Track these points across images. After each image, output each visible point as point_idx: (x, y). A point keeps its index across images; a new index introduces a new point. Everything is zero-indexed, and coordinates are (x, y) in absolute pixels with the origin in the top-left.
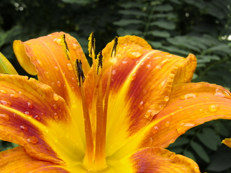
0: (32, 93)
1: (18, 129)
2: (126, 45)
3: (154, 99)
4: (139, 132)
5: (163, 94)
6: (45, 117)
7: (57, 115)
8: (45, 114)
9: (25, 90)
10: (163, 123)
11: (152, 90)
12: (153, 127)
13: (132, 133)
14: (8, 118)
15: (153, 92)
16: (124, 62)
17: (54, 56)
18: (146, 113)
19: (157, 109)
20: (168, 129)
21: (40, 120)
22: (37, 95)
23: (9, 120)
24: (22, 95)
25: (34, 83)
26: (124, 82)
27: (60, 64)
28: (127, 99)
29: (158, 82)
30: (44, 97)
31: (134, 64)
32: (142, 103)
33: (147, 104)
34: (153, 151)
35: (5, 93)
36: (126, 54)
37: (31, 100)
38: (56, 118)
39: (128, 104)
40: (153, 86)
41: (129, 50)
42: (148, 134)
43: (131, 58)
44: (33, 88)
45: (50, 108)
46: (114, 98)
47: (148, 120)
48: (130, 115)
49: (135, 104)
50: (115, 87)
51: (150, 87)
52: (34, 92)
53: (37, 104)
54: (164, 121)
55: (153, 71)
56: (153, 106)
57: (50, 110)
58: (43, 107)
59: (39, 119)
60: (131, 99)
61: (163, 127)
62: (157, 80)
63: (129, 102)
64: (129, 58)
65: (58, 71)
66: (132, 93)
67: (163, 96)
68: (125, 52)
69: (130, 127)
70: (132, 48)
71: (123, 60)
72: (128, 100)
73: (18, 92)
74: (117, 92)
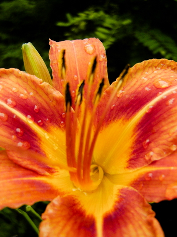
0: (43, 97)
1: (12, 132)
2: (159, 69)
3: (161, 142)
4: (136, 169)
5: (171, 141)
6: (50, 124)
7: (64, 124)
8: (51, 121)
9: (37, 93)
10: (158, 174)
11: (162, 132)
12: (148, 173)
13: (130, 166)
14: (6, 119)
15: (162, 134)
16: (147, 89)
17: (77, 64)
18: (148, 154)
19: (160, 155)
20: (160, 183)
21: (42, 126)
22: (48, 100)
23: (7, 121)
24: (32, 97)
25: (46, 88)
26: (138, 111)
27: (80, 74)
28: (136, 130)
29: (172, 125)
30: (54, 103)
31: (155, 95)
32: (148, 141)
33: (152, 145)
34: (138, 197)
35: (16, 91)
36: (153, 80)
37: (41, 104)
38: (62, 126)
39: (135, 136)
40: (165, 128)
41: (159, 76)
42: (141, 177)
43: (156, 86)
44: (45, 92)
45: (57, 115)
46: (124, 124)
47: (147, 162)
48: (133, 148)
49: (141, 139)
50: (128, 113)
51: (163, 127)
52: (45, 96)
53: (44, 109)
54: (160, 172)
55: (172, 110)
56: (157, 150)
57: (57, 118)
58: (51, 113)
59: (42, 124)
60: (138, 132)
61: (156, 179)
62: (173, 122)
63: (136, 134)
64: (154, 85)
65: (75, 81)
66: (142, 126)
67: (171, 143)
68: (153, 77)
69: (131, 160)
70: (163, 74)
71: (147, 86)
72: (136, 132)
73: (29, 93)
74: (128, 119)
